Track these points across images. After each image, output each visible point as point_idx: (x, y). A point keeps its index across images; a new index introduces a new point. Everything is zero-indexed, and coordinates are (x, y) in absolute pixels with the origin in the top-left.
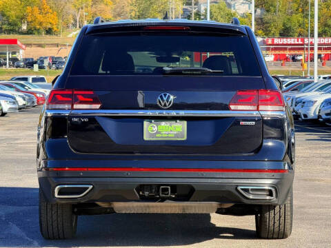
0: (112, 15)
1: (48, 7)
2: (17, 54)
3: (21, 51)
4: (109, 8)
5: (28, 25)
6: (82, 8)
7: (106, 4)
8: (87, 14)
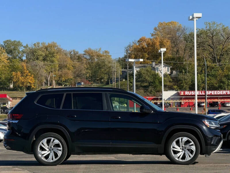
0: (73, 77)
1: (28, 71)
2: (7, 104)
3: (9, 103)
4: (70, 71)
5: (14, 84)
6: (52, 72)
7: (69, 69)
8: (55, 76)
